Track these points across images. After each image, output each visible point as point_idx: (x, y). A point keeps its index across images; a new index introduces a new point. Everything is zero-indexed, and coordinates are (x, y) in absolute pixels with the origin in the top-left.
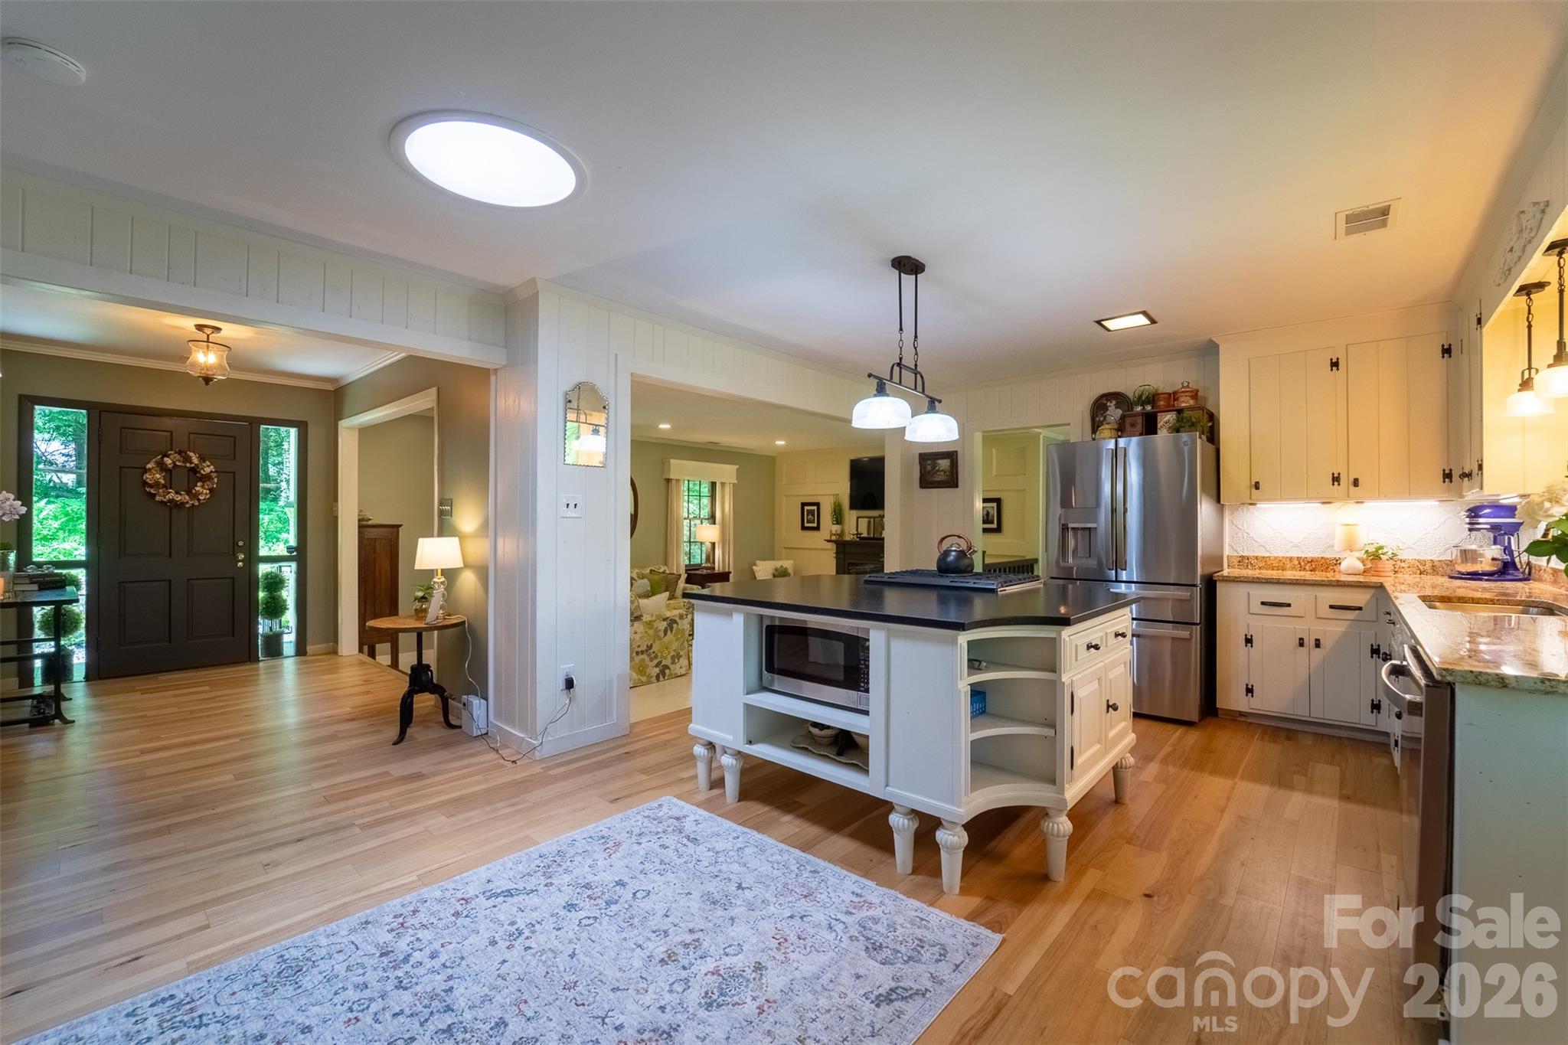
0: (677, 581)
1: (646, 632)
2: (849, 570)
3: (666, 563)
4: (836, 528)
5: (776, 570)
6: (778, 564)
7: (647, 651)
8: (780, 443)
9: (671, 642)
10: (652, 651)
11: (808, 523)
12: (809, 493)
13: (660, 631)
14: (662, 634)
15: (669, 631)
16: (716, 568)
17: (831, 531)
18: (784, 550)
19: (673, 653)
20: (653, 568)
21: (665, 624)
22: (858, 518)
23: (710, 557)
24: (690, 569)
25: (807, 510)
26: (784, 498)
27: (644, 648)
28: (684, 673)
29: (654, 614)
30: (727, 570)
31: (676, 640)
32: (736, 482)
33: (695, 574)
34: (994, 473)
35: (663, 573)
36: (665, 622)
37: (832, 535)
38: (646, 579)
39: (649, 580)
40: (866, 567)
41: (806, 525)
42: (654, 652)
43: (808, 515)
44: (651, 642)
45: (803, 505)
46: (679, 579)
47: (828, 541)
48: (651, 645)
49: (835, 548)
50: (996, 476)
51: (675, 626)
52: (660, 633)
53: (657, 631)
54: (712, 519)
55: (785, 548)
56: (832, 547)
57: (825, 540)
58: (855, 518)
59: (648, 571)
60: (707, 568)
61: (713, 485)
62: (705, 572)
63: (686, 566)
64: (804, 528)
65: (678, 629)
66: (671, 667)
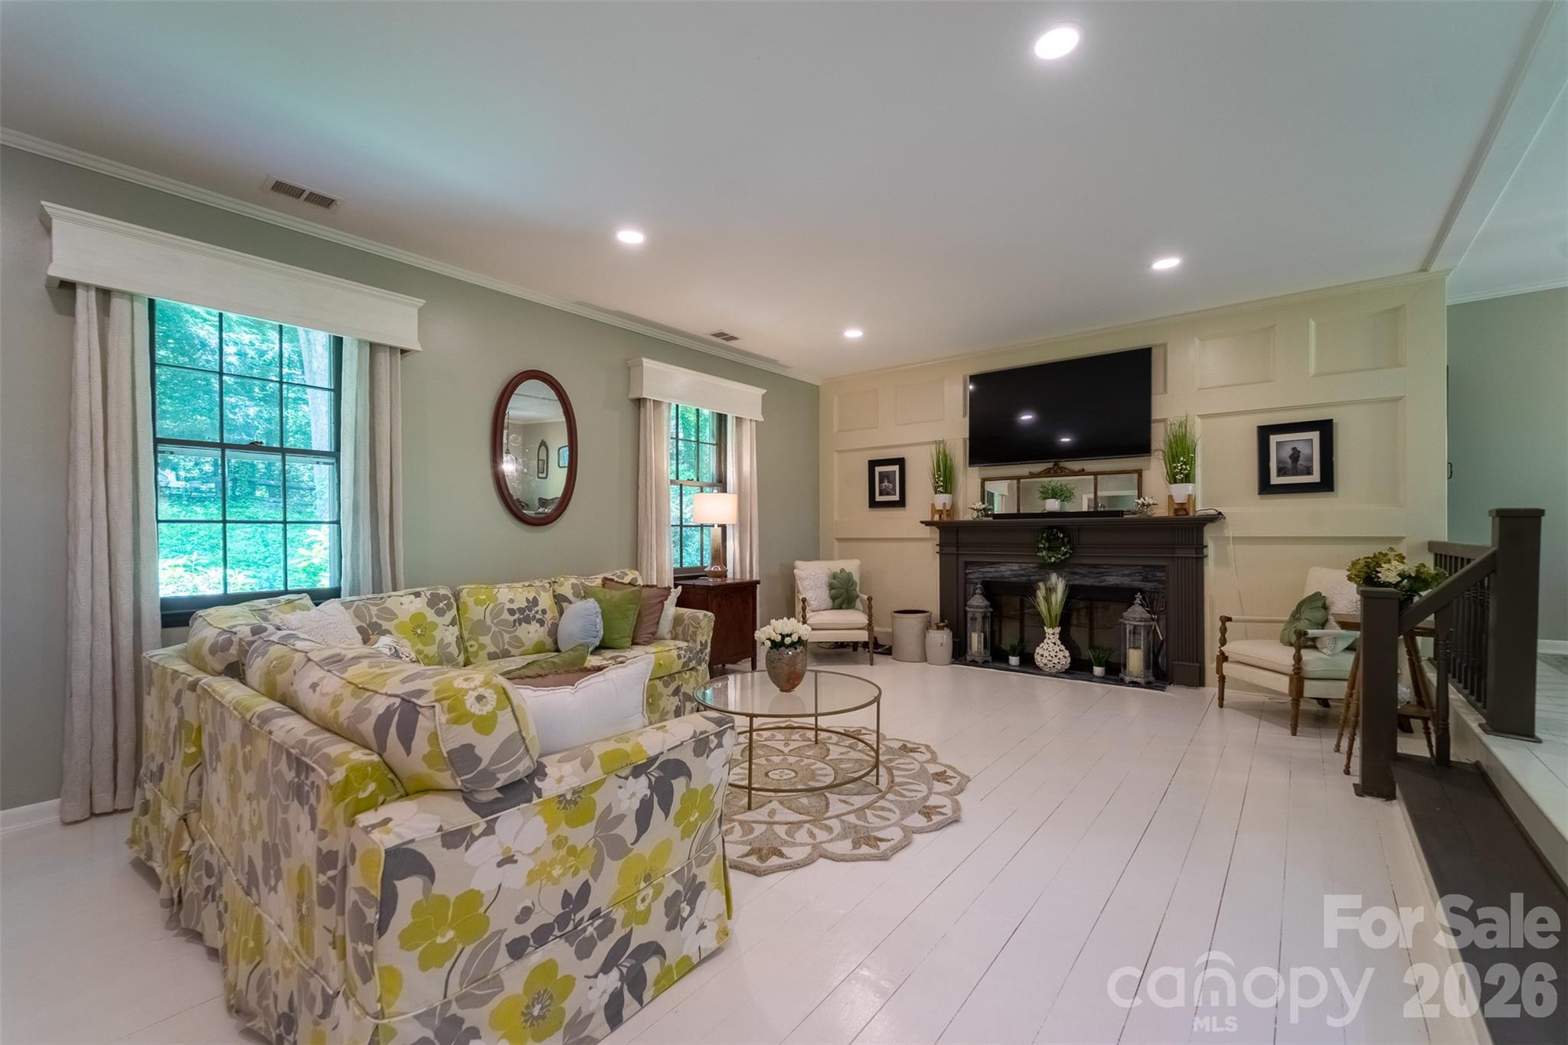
0: (662, 602)
1: (559, 843)
2: (966, 574)
3: (636, 565)
4: (942, 500)
5: (834, 576)
6: (836, 566)
7: (562, 920)
8: (853, 334)
9: (665, 847)
10: (586, 912)
11: (881, 494)
12: (886, 440)
13: (621, 818)
14: (627, 830)
15: (657, 811)
16: (730, 575)
17: (933, 505)
18: (836, 544)
19: (671, 887)
20: (609, 575)
21: (640, 787)
22: (983, 481)
23: (719, 556)
24: (683, 576)
25: (880, 473)
26: (836, 455)
27: (549, 910)
28: (713, 945)
29: (598, 750)
30: (748, 578)
31: (685, 835)
32: (761, 419)
33: (694, 585)
34: (1312, 370)
35: (632, 584)
36: (643, 780)
37: (934, 511)
38: (592, 600)
39: (599, 601)
40: (1003, 568)
41: (879, 498)
42: (595, 915)
43: (881, 482)
44: (584, 875)
45: (873, 464)
46: (666, 599)
47: (927, 523)
48: (585, 890)
49: (937, 536)
50: (1316, 375)
51: (679, 785)
52: (619, 831)
53: (609, 821)
54: (721, 483)
55: (839, 540)
56: (934, 534)
57: (922, 522)
58: (979, 481)
59: (598, 581)
60: (716, 575)
61: (721, 419)
62: (711, 582)
63: (675, 570)
64: (873, 504)
65: (690, 793)
66: (668, 941)
